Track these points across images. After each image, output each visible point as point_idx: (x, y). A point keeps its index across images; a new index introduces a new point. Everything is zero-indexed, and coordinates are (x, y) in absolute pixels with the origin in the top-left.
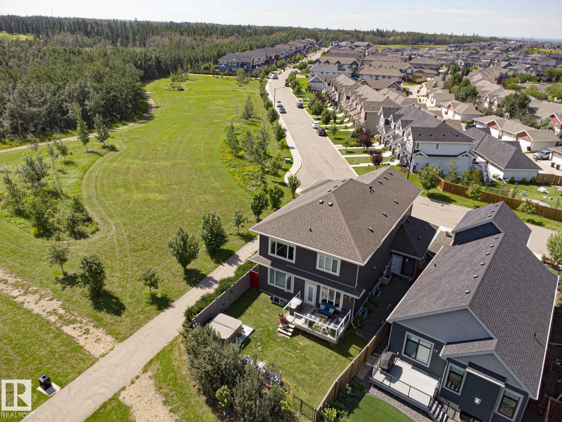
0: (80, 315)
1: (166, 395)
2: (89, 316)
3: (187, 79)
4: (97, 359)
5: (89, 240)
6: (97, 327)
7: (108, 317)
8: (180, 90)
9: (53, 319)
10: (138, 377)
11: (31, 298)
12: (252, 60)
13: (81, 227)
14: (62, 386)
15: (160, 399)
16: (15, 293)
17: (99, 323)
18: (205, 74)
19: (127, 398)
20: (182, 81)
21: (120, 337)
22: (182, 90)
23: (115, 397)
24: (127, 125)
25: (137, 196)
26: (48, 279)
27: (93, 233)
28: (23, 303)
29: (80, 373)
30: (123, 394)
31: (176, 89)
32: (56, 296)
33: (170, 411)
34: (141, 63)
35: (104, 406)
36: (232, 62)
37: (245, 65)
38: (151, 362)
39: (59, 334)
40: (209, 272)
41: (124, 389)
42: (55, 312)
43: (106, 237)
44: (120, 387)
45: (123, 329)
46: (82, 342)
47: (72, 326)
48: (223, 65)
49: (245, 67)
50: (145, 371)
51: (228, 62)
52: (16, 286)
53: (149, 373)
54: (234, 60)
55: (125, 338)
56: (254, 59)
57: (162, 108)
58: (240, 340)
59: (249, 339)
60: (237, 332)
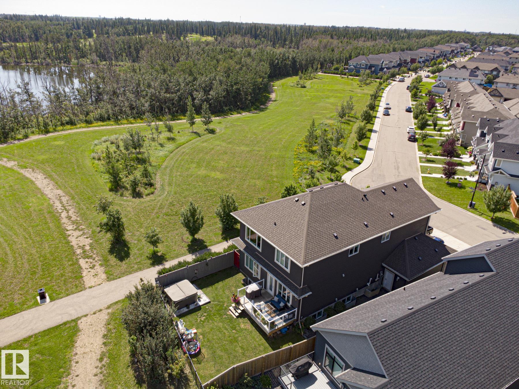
0: (97, 254)
1: (109, 330)
2: (103, 256)
3: (314, 78)
4: (85, 289)
5: (142, 200)
6: (101, 265)
7: (113, 260)
8: (302, 87)
9: (79, 251)
10: (101, 310)
11: (77, 233)
12: (381, 62)
13: (141, 189)
14: (52, 300)
15: (104, 331)
16: (70, 228)
17: (105, 263)
18: (334, 74)
19: (82, 324)
20: (309, 79)
21: (110, 277)
22: (305, 87)
23: (76, 320)
24: (240, 114)
25: (202, 172)
26: (95, 223)
27: (149, 194)
28: (69, 235)
29: (68, 295)
30: (83, 319)
31: (300, 86)
32: (92, 236)
33: (104, 344)
34: (278, 63)
35: (65, 324)
36: (361, 64)
37: (373, 67)
38: (116, 303)
39: (76, 263)
40: (211, 246)
41: (86, 316)
42: (83, 247)
43: (155, 200)
44: (85, 314)
45: (116, 272)
46: (84, 274)
47: (87, 260)
48: (352, 67)
49: (373, 69)
50: (108, 307)
51: (357, 64)
52: (73, 223)
53: (110, 311)
54: (364, 62)
55: (114, 279)
56: (383, 62)
57: (278, 101)
58: (192, 307)
59: (199, 308)
60: (193, 299)
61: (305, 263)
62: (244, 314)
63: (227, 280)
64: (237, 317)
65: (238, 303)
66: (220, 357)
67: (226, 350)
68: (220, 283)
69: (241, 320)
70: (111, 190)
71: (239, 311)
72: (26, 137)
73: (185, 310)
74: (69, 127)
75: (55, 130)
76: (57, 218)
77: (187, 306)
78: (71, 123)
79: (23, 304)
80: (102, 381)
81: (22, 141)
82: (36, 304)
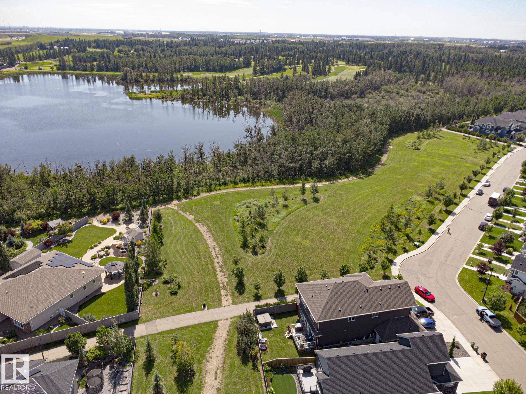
0: (229, 288)
1: (230, 329)
2: (232, 290)
3: (434, 137)
4: (222, 306)
5: (257, 257)
6: (231, 295)
7: (236, 294)
8: (416, 149)
9: (221, 285)
10: (228, 319)
11: (221, 274)
12: (510, 125)
13: (258, 249)
14: (208, 309)
15: (228, 329)
16: (218, 269)
17: (232, 295)
18: (458, 131)
19: (220, 323)
20: (428, 138)
21: (234, 303)
22: (418, 149)
23: (217, 321)
24: (348, 178)
26: (230, 269)
27: (261, 254)
28: (218, 274)
29: (215, 308)
30: (220, 321)
31: (414, 148)
32: (228, 277)
33: (227, 335)
35: (213, 321)
36: (487, 126)
37: (500, 129)
38: (235, 317)
39: (219, 292)
40: (287, 295)
41: (221, 320)
42: (223, 283)
43: (264, 258)
44: (221, 319)
45: (237, 301)
46: (223, 298)
47: (224, 291)
48: (477, 127)
49: (499, 131)
50: (231, 318)
51: (483, 125)
52: (221, 266)
53: (231, 320)
54: (490, 123)
55: (235, 304)
56: (512, 125)
58: (268, 327)
59: (271, 329)
60: (269, 324)
61: (318, 321)
62: (291, 338)
63: (289, 318)
64: (288, 338)
65: (290, 331)
66: (274, 354)
67: (278, 352)
68: (285, 318)
69: (289, 340)
70: (241, 247)
71: (290, 336)
72: (199, 194)
73: (264, 328)
74: (223, 186)
75: (215, 190)
76: (212, 262)
77: (266, 327)
78: (225, 184)
79: (196, 308)
80: (225, 350)
81: (196, 198)
82: (201, 310)
